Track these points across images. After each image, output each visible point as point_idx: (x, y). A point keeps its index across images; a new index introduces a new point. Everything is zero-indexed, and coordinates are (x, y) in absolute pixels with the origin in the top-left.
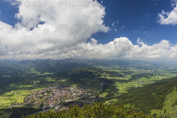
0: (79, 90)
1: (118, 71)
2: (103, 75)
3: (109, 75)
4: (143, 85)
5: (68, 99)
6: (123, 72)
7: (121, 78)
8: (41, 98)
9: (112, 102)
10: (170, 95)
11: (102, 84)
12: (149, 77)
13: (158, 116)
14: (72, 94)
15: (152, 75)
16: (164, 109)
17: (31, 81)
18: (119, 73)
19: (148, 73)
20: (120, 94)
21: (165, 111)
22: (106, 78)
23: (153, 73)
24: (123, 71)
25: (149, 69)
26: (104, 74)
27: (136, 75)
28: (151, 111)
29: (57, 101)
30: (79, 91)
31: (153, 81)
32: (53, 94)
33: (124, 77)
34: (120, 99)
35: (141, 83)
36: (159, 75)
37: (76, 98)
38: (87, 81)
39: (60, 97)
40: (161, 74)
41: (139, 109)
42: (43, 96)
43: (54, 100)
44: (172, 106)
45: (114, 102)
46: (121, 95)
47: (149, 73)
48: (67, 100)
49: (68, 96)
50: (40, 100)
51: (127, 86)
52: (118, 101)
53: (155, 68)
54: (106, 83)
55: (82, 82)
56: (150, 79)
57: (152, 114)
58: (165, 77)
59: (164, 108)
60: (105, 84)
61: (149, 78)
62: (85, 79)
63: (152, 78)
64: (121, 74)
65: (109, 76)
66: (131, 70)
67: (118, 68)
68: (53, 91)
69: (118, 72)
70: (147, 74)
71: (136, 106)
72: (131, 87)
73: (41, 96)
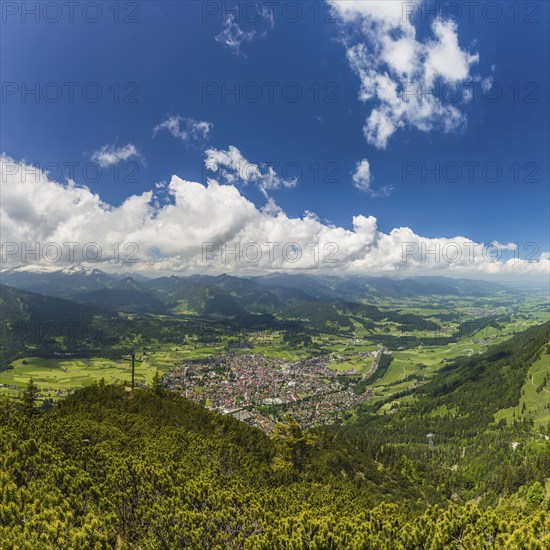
0: (306, 372)
1: (425, 313)
2: (380, 327)
3: (397, 324)
4: (486, 349)
5: (273, 397)
6: (436, 316)
7: (431, 335)
8: (201, 383)
9: (402, 405)
10: (535, 365)
11: (375, 354)
12: (501, 324)
13: (510, 423)
14: (284, 382)
15: (507, 319)
16: (521, 404)
17: (178, 335)
18: (426, 317)
19: (500, 316)
20: (426, 379)
21: (524, 406)
22: (390, 334)
23: (510, 314)
24: (436, 312)
25: (502, 305)
26: (384, 324)
27: (471, 322)
28: (495, 415)
29: (242, 398)
30: (304, 374)
31: (509, 334)
32: (231, 376)
33: (440, 328)
34: (424, 395)
35: (482, 343)
36: (524, 317)
37: (296, 395)
38: (333, 345)
39: (250, 387)
40: (527, 316)
41: (468, 415)
42: (206, 380)
43: (233, 394)
44: (538, 391)
45: (407, 406)
46: (429, 381)
47: (503, 315)
48: (271, 400)
49: (273, 387)
50: (198, 389)
51: (447, 354)
52: (417, 399)
53: (515, 301)
54: (389, 350)
55: (316, 346)
56: (505, 331)
57: (497, 421)
58: (535, 323)
59: (521, 401)
60: (385, 352)
61: (500, 328)
62: (327, 339)
63: (508, 327)
64: (430, 321)
65: (399, 328)
66: (460, 310)
67: (424, 304)
68: (233, 369)
69: (425, 315)
70: (496, 316)
71: (463, 409)
72: (457, 358)
73: (201, 377)
